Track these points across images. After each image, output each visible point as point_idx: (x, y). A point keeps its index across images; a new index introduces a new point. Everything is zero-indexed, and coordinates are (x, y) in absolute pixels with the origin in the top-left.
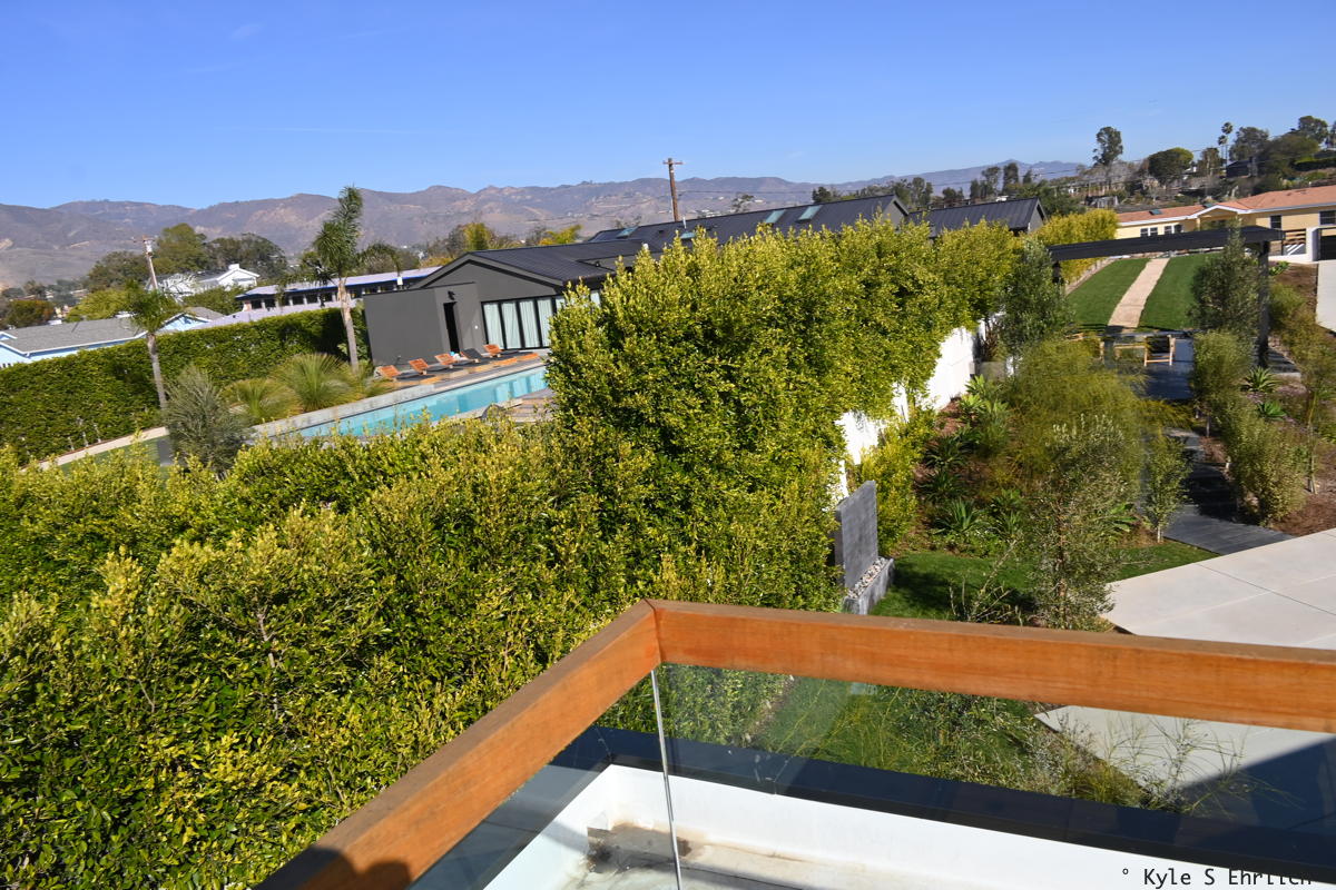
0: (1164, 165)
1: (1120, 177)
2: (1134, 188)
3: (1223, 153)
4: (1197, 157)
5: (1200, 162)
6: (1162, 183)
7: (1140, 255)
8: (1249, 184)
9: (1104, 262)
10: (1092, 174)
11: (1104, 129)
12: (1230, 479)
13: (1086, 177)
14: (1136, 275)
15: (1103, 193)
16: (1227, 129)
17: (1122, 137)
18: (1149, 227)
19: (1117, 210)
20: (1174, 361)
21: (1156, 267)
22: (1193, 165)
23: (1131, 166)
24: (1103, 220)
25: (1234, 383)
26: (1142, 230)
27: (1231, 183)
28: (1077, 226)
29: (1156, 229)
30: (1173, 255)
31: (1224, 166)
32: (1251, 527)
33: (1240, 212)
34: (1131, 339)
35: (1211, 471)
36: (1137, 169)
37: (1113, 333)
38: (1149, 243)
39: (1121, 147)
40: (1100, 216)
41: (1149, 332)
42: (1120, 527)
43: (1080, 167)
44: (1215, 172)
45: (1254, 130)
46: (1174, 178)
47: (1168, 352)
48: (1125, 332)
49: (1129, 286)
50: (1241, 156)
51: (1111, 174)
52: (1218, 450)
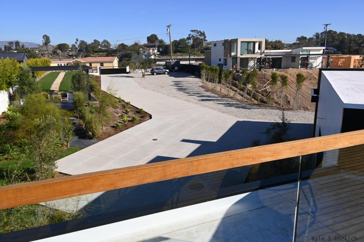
0: (62, 47)
1: (50, 49)
2: (55, 52)
3: (77, 46)
4: (70, 46)
5: (71, 48)
6: (62, 52)
7: (58, 71)
8: (84, 55)
9: (48, 72)
10: (42, 47)
11: (45, 35)
12: (85, 129)
13: (41, 48)
14: (57, 76)
15: (46, 53)
16: (77, 40)
17: (50, 38)
18: (60, 64)
19: (50, 58)
20: (69, 99)
21: (62, 74)
22: (70, 48)
23: (53, 46)
24: (46, 61)
25: (83, 105)
26: (58, 64)
27: (79, 54)
28: (39, 61)
29: (61, 64)
30: (67, 71)
31: (77, 49)
32: (91, 140)
33: (82, 62)
34: (56, 94)
35: (80, 127)
36: (55, 48)
37: (52, 92)
38: (60, 68)
39: (50, 41)
40: (45, 59)
41: (61, 92)
42: (58, 145)
43: (39, 45)
44: (76, 51)
45: (84, 41)
46: (65, 51)
47: (67, 97)
48: (55, 92)
49: (55, 79)
50: (81, 47)
51: (48, 48)
52: (81, 122)
